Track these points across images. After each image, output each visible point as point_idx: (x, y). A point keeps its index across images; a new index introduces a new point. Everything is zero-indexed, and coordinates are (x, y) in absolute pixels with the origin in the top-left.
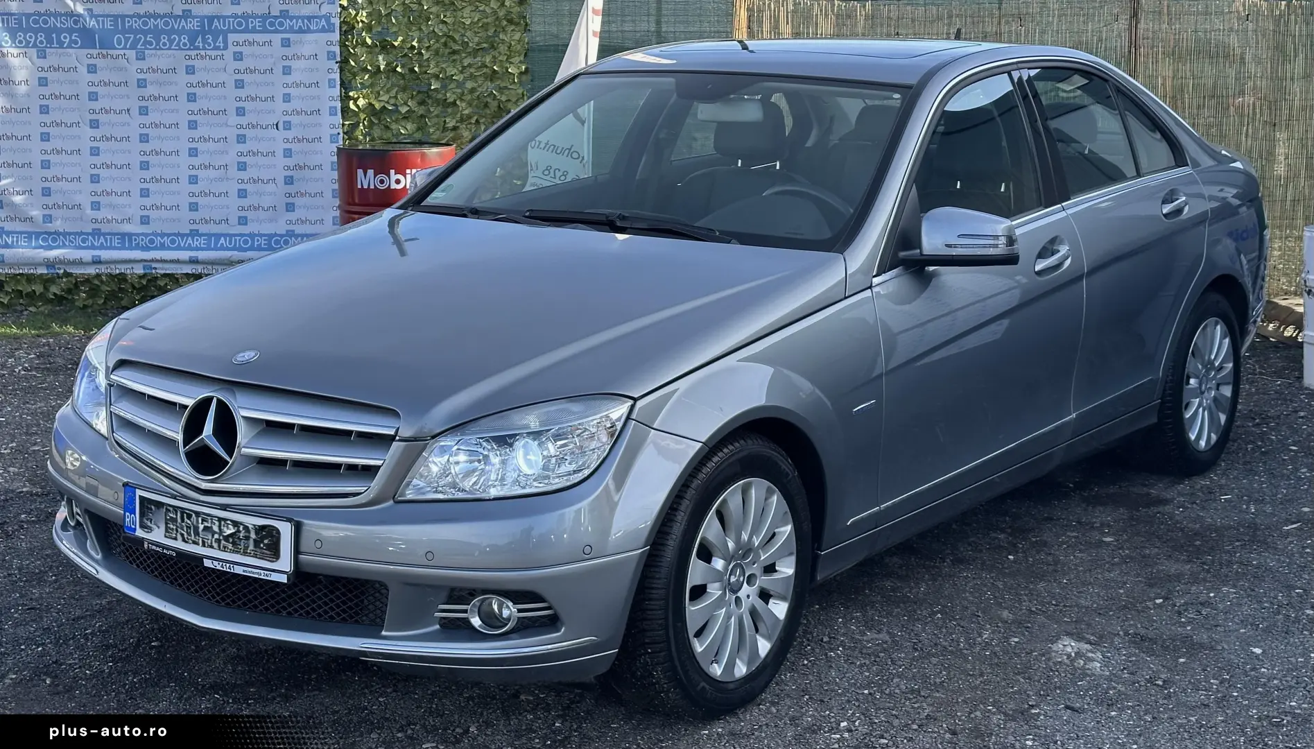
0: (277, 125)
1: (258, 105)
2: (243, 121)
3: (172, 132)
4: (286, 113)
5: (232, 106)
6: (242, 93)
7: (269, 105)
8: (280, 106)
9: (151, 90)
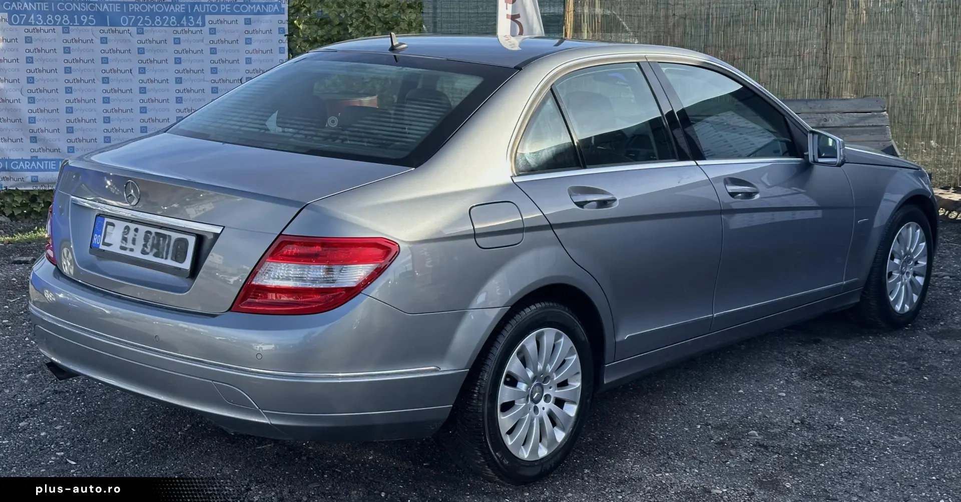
0: (241, 80)
1: (228, 66)
2: (216, 77)
3: (163, 86)
4: (248, 71)
5: (207, 67)
6: (215, 57)
7: (235, 66)
8: (243, 66)
9: (147, 56)
